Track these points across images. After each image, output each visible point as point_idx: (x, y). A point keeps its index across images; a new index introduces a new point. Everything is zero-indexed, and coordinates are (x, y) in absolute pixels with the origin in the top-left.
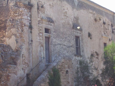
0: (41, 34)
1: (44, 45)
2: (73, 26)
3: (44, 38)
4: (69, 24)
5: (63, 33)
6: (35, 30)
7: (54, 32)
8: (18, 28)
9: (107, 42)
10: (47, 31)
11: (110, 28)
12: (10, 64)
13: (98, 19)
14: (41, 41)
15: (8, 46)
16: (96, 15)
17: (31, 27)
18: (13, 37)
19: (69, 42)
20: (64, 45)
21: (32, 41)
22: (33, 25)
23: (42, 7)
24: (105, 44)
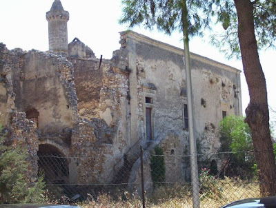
0: (141, 105)
1: (145, 118)
2: (182, 92)
3: (145, 109)
4: (175, 89)
5: (168, 102)
6: (134, 101)
7: (157, 101)
8: (113, 99)
9: (228, 110)
10: (148, 100)
11: (231, 90)
12: (105, 142)
13: (214, 80)
14: (141, 114)
15: (102, 121)
16: (211, 76)
17: (129, 97)
18: (108, 110)
19: (176, 112)
20: (170, 117)
21: (130, 114)
22: (131, 94)
23: (142, 71)
24: (224, 113)
